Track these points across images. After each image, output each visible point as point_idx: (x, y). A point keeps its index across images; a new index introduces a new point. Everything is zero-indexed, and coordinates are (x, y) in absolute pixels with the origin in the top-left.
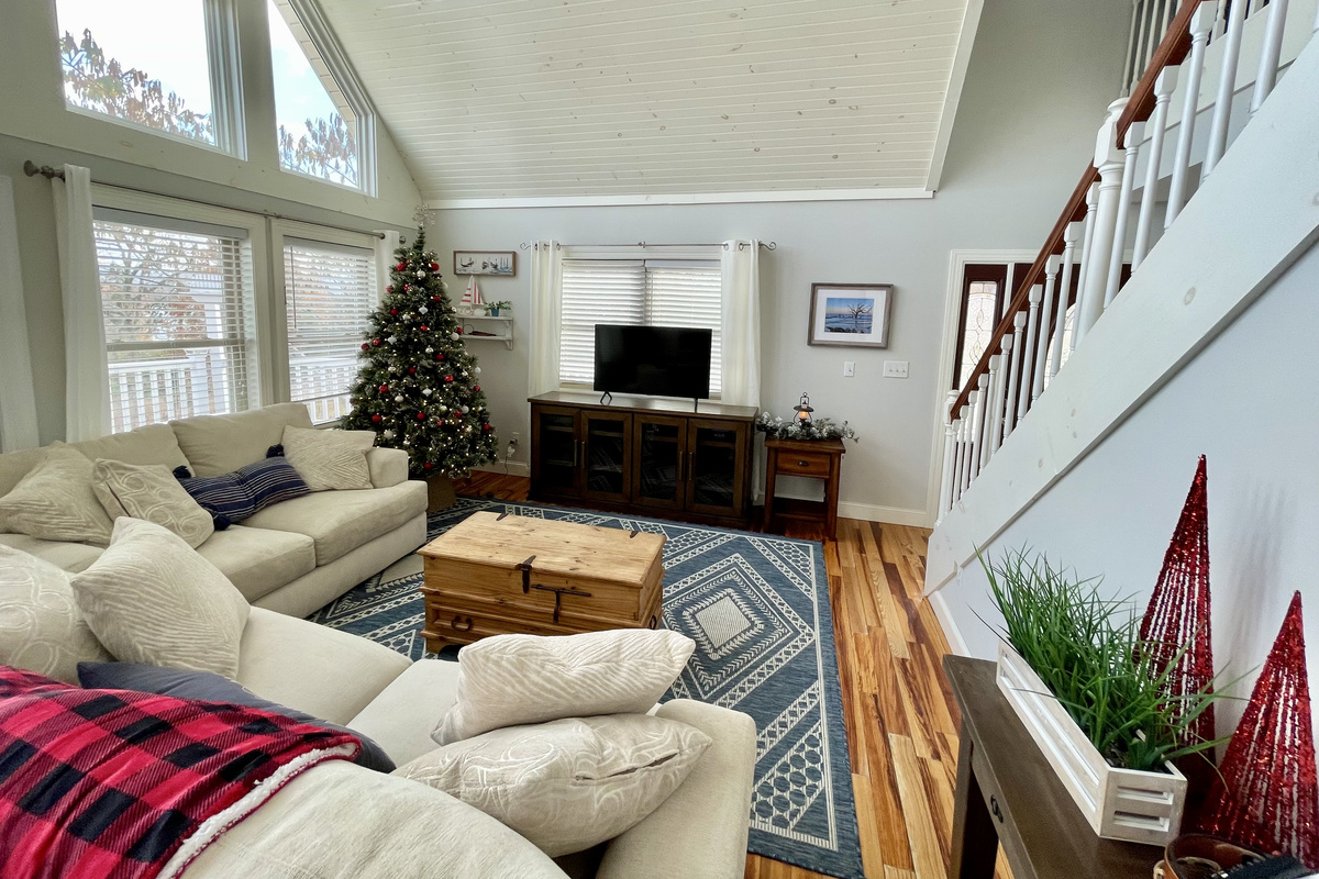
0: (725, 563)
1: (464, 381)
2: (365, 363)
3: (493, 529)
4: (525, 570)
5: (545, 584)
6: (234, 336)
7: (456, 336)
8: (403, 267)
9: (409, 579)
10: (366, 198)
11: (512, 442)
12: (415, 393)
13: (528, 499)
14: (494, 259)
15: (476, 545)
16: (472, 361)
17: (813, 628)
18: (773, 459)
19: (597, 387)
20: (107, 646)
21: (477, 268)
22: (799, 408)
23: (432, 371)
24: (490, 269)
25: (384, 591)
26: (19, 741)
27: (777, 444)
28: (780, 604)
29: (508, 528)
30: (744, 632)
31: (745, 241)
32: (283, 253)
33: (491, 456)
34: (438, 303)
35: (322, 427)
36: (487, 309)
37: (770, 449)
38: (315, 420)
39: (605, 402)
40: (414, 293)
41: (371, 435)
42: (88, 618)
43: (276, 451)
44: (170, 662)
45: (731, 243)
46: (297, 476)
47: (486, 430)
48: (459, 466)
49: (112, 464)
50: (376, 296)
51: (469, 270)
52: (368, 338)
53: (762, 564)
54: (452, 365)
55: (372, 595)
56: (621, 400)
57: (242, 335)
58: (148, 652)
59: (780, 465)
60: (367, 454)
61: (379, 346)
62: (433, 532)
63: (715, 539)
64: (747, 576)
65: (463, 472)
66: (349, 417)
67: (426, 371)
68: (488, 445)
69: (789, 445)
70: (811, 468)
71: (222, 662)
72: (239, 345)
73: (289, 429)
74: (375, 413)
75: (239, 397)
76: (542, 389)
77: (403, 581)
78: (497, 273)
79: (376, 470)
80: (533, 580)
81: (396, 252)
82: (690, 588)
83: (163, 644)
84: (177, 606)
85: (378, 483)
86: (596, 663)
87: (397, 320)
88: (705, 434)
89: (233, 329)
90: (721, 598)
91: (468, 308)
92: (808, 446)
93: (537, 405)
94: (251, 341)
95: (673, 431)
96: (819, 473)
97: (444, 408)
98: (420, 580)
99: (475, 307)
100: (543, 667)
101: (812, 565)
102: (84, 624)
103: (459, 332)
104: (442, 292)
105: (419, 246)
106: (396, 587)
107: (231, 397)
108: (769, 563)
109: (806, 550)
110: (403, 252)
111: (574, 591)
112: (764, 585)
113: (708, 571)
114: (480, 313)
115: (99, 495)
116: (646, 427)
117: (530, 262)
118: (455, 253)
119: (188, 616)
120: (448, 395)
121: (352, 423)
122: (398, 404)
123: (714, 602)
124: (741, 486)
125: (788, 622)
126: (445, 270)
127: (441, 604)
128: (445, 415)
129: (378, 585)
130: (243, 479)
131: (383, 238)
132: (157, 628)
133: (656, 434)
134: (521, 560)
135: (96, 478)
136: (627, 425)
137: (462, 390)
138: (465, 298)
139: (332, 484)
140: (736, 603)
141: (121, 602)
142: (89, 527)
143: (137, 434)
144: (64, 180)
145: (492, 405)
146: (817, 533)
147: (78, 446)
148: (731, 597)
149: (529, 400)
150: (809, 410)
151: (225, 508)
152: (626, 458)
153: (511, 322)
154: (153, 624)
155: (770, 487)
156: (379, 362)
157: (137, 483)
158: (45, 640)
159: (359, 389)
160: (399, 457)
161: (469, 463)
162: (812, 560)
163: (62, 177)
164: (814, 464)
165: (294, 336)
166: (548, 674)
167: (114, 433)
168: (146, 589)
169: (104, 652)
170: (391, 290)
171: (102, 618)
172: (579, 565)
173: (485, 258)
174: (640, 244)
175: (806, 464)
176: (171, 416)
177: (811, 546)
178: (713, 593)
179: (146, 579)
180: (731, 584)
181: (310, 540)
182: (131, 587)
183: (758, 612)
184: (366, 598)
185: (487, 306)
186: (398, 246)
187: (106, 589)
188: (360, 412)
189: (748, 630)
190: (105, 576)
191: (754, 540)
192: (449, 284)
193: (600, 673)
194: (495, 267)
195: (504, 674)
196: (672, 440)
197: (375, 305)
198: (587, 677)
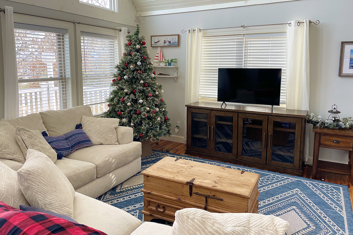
0: (290, 193)
1: (157, 96)
2: (115, 88)
3: (173, 165)
4: (191, 185)
5: (199, 192)
6: (61, 76)
7: (153, 75)
8: (130, 44)
9: (134, 187)
10: (113, 13)
11: (177, 126)
12: (135, 101)
13: (185, 153)
14: (169, 39)
15: (166, 171)
16: (160, 87)
17: (344, 231)
18: (317, 139)
19: (219, 100)
20: (28, 200)
21: (161, 43)
22: (331, 112)
23: (142, 92)
24: (167, 43)
25: (124, 191)
26: (15, 226)
27: (318, 130)
28: (324, 217)
29: (181, 165)
30: (304, 229)
31: (301, 21)
32: (80, 39)
33: (168, 132)
34: (145, 59)
35: (97, 116)
36: (166, 63)
37: (316, 133)
38: (94, 113)
39: (223, 107)
40: (135, 55)
41: (117, 120)
42: (22, 188)
43: (79, 126)
44: (49, 209)
45: (293, 22)
46: (88, 137)
47: (166, 120)
48: (154, 136)
49: (22, 129)
50: (118, 58)
51: (158, 44)
52: (115, 76)
53: (312, 195)
54: (152, 89)
55: (119, 193)
56: (231, 106)
57: (65, 76)
58: (42, 204)
59: (322, 142)
60: (116, 129)
61: (120, 80)
62: (144, 166)
63: (283, 180)
64: (304, 201)
65: (157, 139)
66: (107, 112)
67: (140, 92)
68: (167, 126)
69: (326, 131)
70: (341, 144)
71: (68, 213)
72: (64, 80)
73: (84, 117)
74: (119, 111)
75: (64, 103)
76: (192, 101)
77: (132, 188)
78: (171, 45)
79: (120, 136)
80: (194, 190)
81: (127, 37)
82: (272, 204)
83: (48, 202)
84: (52, 186)
85: (120, 142)
86: (239, 226)
87: (127, 68)
88: (277, 124)
89: (61, 73)
90: (289, 211)
91: (157, 62)
92: (337, 132)
93: (189, 108)
94: (68, 78)
95: (260, 123)
96: (346, 147)
97: (148, 109)
98: (141, 187)
99: (160, 62)
100: (213, 225)
101: (342, 198)
102: (20, 190)
103: (154, 74)
104: (147, 55)
105: (137, 33)
106: (129, 190)
107: (61, 103)
108: (316, 195)
109: (338, 189)
110: (130, 37)
111: (214, 197)
112: (314, 206)
113: (281, 196)
114: (162, 65)
115: (18, 141)
116: (245, 120)
117: (186, 39)
118: (151, 36)
119: (55, 191)
120: (150, 103)
121: (109, 115)
122: (129, 107)
123: (286, 212)
124: (298, 153)
125: (329, 226)
126: (147, 45)
127: (151, 198)
128: (148, 112)
129: (121, 189)
130: (67, 138)
131: (121, 31)
132: (45, 195)
133: (250, 124)
134: (188, 180)
135: (17, 134)
136: (235, 119)
137: (156, 101)
138: (156, 58)
139: (102, 142)
140: (298, 214)
141: (33, 182)
142: (15, 154)
143: (28, 117)
144: (5, 12)
145: (169, 108)
146: (344, 181)
147: (9, 121)
148: (295, 211)
149: (186, 106)
150: (338, 112)
151: (61, 150)
152: (235, 135)
153: (177, 68)
154: (44, 193)
155: (316, 155)
156: (120, 88)
157: (30, 137)
158: (8, 195)
159: (112, 100)
160: (129, 131)
161: (159, 135)
162: (342, 195)
163: (4, 11)
164: (343, 142)
165: (84, 76)
166: (216, 228)
167: (20, 117)
168: (42, 178)
169: (27, 202)
170: (125, 54)
171: (27, 188)
172: (216, 185)
173: (165, 38)
174: (242, 26)
175: (338, 142)
176: (39, 110)
177: (341, 188)
178: (284, 207)
179: (41, 174)
180: (294, 204)
181: (94, 166)
182: (36, 176)
183: (311, 220)
184: (116, 194)
185: (166, 61)
186: (127, 34)
187: (28, 176)
188: (112, 110)
189: (306, 228)
190: (28, 171)
191: (307, 182)
192: (150, 51)
193: (241, 232)
194: (170, 42)
195: (196, 226)
196: (259, 127)
197: (117, 61)
198: (235, 233)
